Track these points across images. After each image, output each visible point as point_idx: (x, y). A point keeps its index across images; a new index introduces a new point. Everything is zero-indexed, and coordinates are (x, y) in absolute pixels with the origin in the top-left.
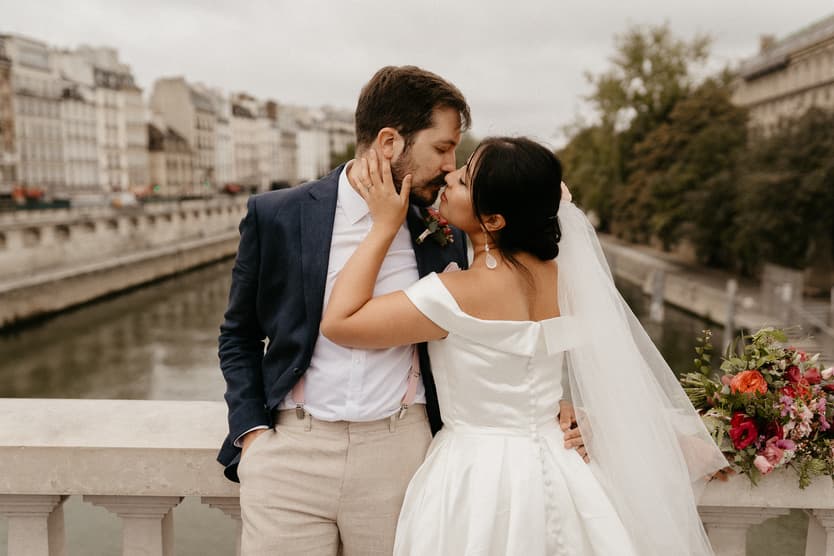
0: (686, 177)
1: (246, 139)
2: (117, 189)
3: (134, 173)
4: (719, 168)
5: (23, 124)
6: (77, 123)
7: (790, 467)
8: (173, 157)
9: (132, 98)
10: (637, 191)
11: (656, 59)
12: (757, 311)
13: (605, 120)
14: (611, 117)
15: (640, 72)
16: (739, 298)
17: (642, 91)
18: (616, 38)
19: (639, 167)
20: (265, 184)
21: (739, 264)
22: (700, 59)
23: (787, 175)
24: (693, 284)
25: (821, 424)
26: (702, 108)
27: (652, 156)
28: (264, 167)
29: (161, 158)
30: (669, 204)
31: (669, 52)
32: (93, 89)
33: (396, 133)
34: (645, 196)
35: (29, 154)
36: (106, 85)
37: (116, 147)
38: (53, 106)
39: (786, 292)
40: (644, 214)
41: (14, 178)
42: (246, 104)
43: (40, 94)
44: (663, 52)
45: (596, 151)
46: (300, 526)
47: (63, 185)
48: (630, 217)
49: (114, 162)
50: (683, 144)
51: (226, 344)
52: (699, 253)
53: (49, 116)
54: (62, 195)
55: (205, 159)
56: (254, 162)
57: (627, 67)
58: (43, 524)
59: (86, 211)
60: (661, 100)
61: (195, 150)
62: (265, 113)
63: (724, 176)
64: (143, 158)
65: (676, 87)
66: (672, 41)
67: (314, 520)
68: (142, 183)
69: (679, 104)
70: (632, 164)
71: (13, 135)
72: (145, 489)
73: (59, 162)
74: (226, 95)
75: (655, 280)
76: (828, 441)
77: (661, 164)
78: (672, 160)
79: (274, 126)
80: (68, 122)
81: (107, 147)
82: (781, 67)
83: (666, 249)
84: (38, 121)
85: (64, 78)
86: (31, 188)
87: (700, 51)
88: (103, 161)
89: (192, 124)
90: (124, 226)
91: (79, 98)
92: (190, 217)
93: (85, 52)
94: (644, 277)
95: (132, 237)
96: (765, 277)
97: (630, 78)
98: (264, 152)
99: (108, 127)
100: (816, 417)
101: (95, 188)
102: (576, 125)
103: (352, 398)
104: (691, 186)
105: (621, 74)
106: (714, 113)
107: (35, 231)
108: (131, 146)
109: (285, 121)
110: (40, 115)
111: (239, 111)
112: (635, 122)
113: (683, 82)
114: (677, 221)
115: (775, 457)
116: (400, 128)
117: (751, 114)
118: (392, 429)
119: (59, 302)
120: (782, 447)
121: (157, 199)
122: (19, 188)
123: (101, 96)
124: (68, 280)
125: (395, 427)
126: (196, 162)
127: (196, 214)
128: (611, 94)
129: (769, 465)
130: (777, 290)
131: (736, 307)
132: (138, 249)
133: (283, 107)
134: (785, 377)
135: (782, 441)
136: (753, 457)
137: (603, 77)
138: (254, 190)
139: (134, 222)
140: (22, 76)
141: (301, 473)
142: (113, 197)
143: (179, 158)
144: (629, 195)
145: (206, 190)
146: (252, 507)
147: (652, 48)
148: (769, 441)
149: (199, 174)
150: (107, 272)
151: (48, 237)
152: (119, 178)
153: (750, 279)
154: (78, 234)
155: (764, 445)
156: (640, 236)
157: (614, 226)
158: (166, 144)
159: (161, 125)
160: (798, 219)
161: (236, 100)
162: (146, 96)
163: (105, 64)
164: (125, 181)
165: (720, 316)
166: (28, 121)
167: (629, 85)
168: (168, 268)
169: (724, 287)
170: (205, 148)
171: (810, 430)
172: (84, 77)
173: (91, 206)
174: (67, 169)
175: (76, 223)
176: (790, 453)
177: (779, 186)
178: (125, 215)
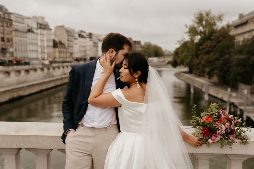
0: (215, 57)
1: (83, 44)
2: (44, 59)
3: (49, 54)
4: (225, 54)
5: (16, 40)
6: (32, 39)
7: (219, 142)
8: (60, 50)
9: (49, 32)
10: (201, 61)
11: (207, 21)
12: (237, 97)
13: (191, 39)
14: (193, 38)
15: (202, 25)
16: (231, 94)
17: (202, 30)
18: (195, 14)
19: (201, 53)
20: (88, 58)
21: (232, 83)
22: (220, 21)
23: (246, 56)
24: (217, 89)
25: (228, 131)
26: (220, 36)
27: (205, 50)
28: (88, 53)
29: (57, 50)
30: (210, 64)
31: (211, 19)
32: (37, 29)
33: (114, 50)
34: (203, 62)
35: (17, 48)
36: (41, 28)
37: (44, 46)
38: (25, 34)
39: (246, 92)
40: (203, 68)
41: (13, 56)
42: (83, 34)
43: (21, 30)
44: (209, 19)
45: (188, 48)
46: (81, 156)
47: (28, 58)
48: (199, 68)
49: (43, 51)
50: (215, 46)
51: (64, 106)
52: (219, 80)
53: (24, 37)
54: (27, 61)
55: (70, 50)
56: (85, 51)
57: (198, 23)
58: (14, 156)
59: (34, 66)
60: (208, 33)
61: (68, 47)
62: (88, 36)
63: (227, 56)
64: (51, 50)
65: (213, 29)
66: (212, 15)
67: (85, 155)
68: (52, 57)
69: (213, 34)
70: (199, 52)
71: (13, 43)
72: (42, 147)
73: (26, 51)
74: (77, 31)
75: (206, 88)
76: (230, 135)
77: (208, 53)
78: (211, 51)
79: (91, 40)
80: (29, 39)
81: (41, 46)
82: (245, 23)
83: (210, 78)
84: (20, 39)
85: (28, 26)
86: (18, 59)
87: (220, 18)
88: (40, 51)
89: (66, 40)
90: (46, 70)
91: (32, 32)
92: (65, 68)
93: (35, 18)
94: (203, 87)
95: (48, 74)
96: (239, 87)
97: (199, 27)
98: (88, 48)
99: (41, 40)
100: (226, 129)
101: (37, 59)
102: (182, 41)
103: (96, 121)
104: (217, 59)
105: (196, 25)
106: (224, 37)
107: (19, 72)
108: (48, 46)
109: (94, 39)
110: (21, 36)
111: (80, 36)
112: (200, 40)
113: (215, 28)
114: (213, 70)
115: (214, 139)
116: (115, 49)
117: (236, 38)
118: (107, 131)
119: (26, 93)
120: (216, 137)
121: (56, 62)
122: (14, 58)
123: (39, 31)
124: (29, 86)
125: (108, 130)
126: (67, 51)
127: (67, 67)
128: (193, 31)
129: (212, 142)
130: (243, 91)
131: (230, 96)
132: (50, 77)
133: (94, 35)
134: (218, 117)
135: (216, 135)
136: (208, 140)
137: (190, 26)
138: (85, 60)
139: (49, 69)
140: (16, 25)
141: (82, 142)
142: (42, 61)
143: (62, 50)
144: (198, 62)
145: (70, 59)
146: (69, 151)
147: (205, 18)
148: (213, 135)
149: (68, 54)
150: (40, 84)
151: (23, 73)
152: (44, 56)
153: (235, 88)
154: (32, 73)
155: (211, 136)
156: (201, 74)
157: (194, 71)
158: (59, 45)
159: (57, 40)
160: (249, 70)
161: (80, 33)
162: (53, 31)
163: (40, 21)
164: (46, 57)
165: (226, 99)
166: (17, 38)
167: (198, 29)
168: (59, 83)
169: (226, 90)
170: (71, 47)
171: (225, 132)
172: (34, 25)
173: (36, 64)
174: (29, 53)
175: (31, 69)
176: (218, 138)
177: (244, 60)
178: (46, 67)
